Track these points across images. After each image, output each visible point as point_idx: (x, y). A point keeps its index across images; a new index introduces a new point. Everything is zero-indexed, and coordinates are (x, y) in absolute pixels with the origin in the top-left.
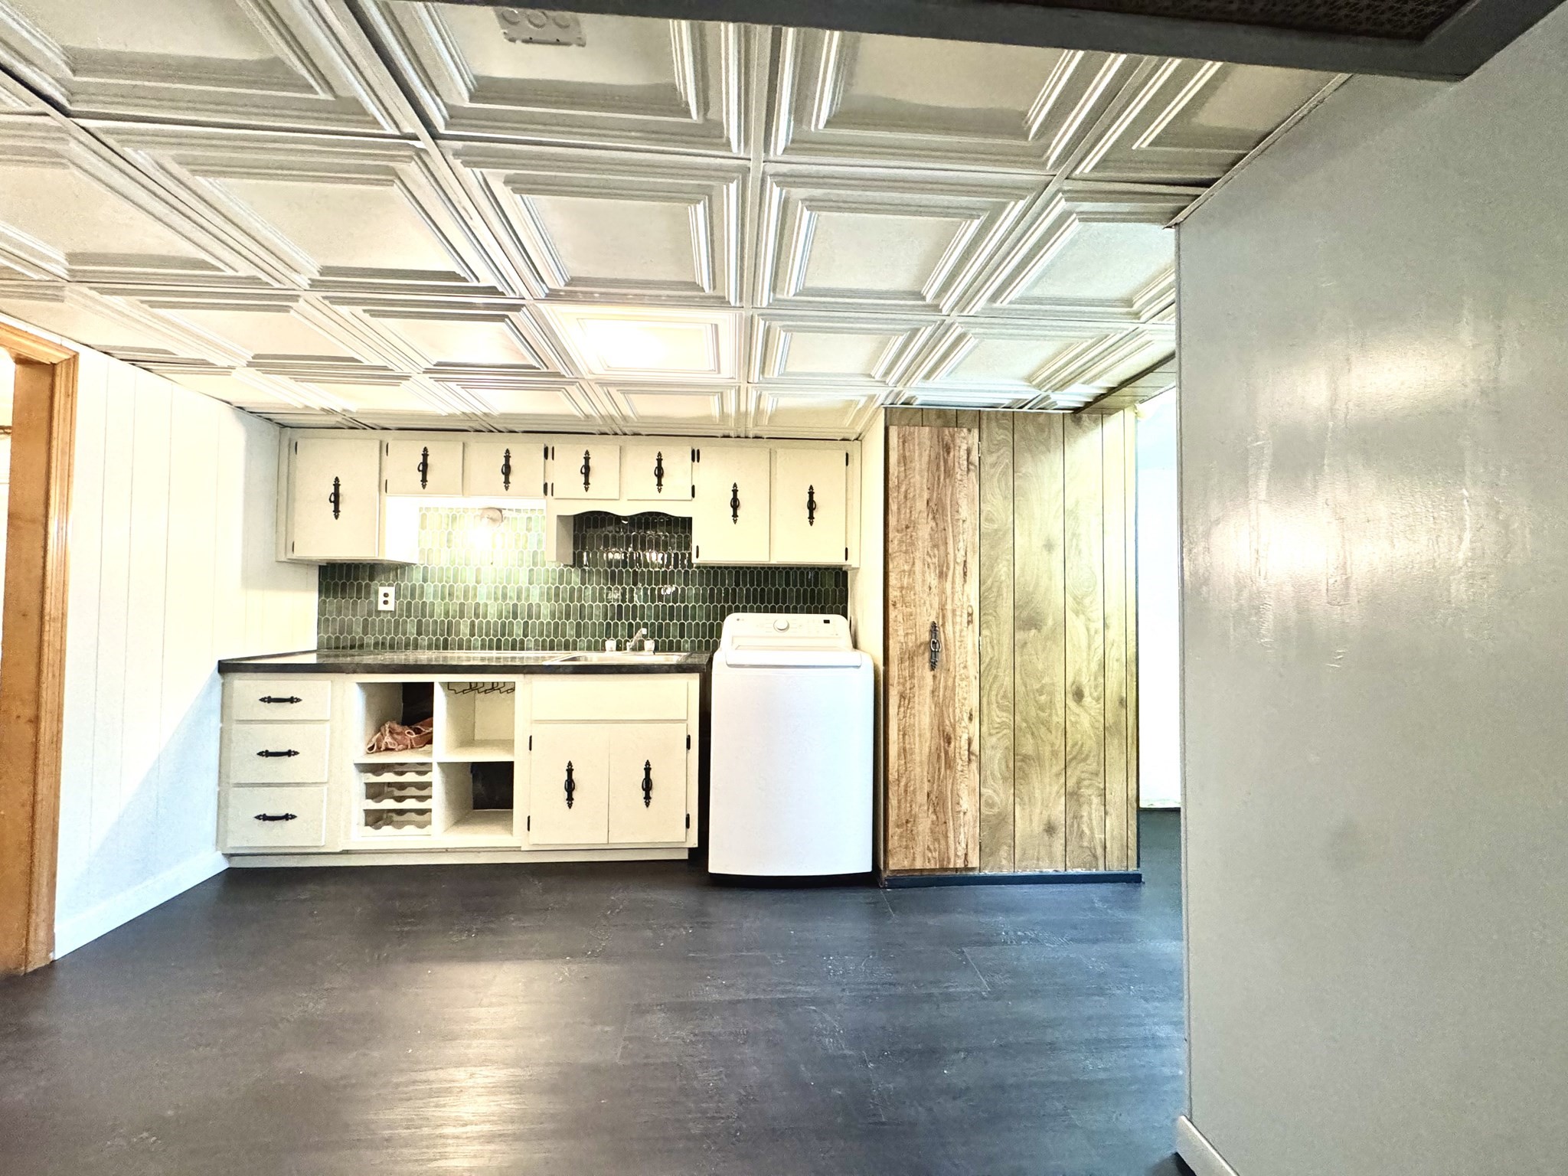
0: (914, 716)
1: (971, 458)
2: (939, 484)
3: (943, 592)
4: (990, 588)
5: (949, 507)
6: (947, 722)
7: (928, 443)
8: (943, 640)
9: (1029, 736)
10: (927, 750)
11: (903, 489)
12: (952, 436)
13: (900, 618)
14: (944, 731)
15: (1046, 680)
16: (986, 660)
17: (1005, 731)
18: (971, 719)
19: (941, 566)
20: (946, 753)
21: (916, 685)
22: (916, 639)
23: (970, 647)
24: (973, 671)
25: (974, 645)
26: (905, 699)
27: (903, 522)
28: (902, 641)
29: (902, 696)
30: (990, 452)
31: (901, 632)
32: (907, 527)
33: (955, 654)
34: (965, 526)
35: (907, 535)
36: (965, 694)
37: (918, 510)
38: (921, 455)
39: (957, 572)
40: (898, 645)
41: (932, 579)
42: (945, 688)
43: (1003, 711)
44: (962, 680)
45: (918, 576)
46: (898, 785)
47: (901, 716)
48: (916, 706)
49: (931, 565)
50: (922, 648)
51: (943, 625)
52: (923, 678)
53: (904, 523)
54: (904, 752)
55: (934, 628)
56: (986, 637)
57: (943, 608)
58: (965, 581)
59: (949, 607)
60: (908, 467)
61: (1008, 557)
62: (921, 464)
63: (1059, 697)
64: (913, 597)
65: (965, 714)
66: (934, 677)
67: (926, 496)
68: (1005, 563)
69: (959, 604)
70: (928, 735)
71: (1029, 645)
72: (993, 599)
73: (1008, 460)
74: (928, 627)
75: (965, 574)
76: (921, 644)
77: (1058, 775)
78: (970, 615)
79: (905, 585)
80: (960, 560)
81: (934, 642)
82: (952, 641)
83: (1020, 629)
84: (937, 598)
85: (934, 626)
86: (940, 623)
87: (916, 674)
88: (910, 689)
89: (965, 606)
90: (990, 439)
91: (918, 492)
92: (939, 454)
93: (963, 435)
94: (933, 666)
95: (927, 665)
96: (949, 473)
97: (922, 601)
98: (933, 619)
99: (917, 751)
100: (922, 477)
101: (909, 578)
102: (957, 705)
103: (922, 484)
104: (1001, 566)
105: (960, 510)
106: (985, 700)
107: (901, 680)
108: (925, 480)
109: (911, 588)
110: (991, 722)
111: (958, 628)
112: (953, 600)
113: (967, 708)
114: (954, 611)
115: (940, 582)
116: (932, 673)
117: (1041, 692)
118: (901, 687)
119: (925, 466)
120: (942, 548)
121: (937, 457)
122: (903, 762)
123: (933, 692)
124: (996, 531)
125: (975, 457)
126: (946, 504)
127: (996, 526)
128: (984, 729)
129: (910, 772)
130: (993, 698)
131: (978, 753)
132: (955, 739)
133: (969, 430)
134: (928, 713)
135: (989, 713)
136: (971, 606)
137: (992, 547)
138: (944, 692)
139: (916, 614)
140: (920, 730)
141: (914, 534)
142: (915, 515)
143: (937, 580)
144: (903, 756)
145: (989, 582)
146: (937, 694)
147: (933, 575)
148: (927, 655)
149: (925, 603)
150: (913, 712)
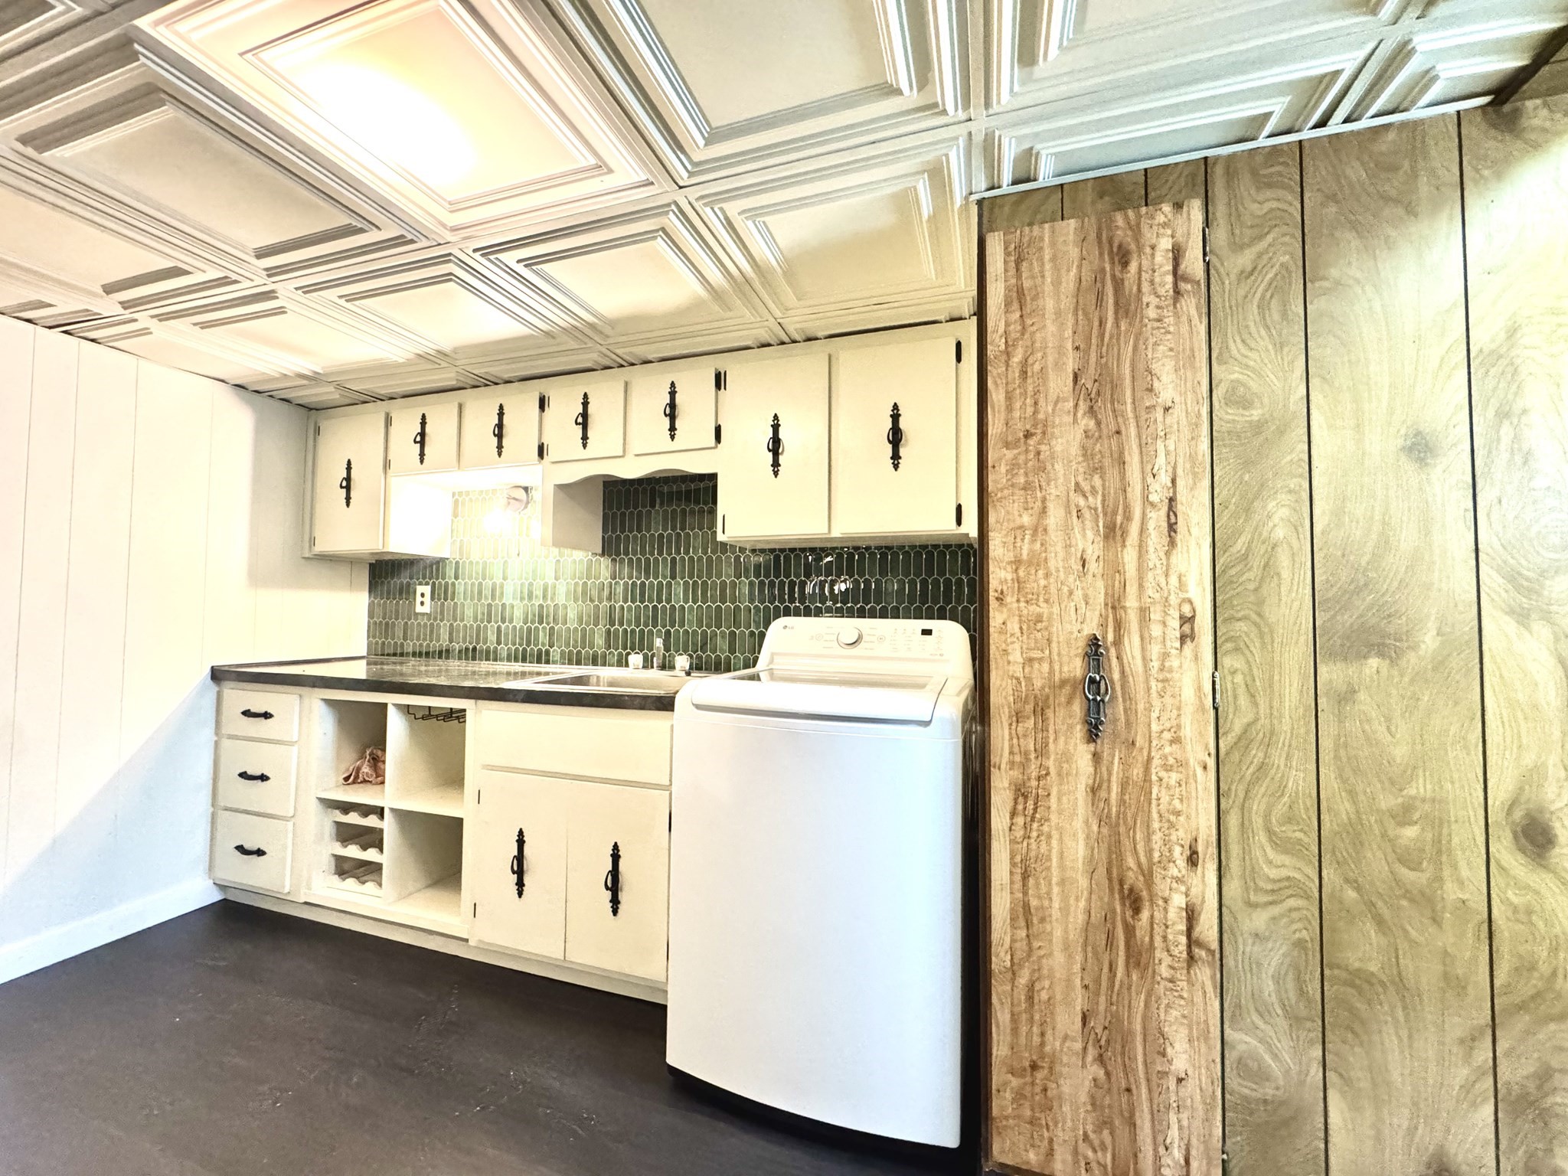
0: (1049, 837)
1: (1182, 267)
2: (1102, 336)
3: (1114, 570)
4: (1245, 557)
5: (1128, 382)
6: (1131, 862)
7: (1074, 252)
8: (1116, 676)
9: (1370, 928)
10: (1081, 918)
11: (1017, 359)
12: (1136, 230)
13: (1014, 626)
14: (1121, 883)
15: (1420, 787)
16: (1235, 725)
17: (1292, 902)
18: (1193, 860)
19: (1110, 513)
20: (1130, 931)
21: (1053, 771)
22: (1051, 671)
23: (1188, 694)
24: (1198, 748)
25: (1199, 688)
26: (1026, 797)
27: (1019, 425)
28: (1019, 674)
29: (1020, 792)
30: (1237, 247)
31: (1016, 656)
32: (1028, 435)
33: (1149, 708)
34: (1168, 420)
35: (1027, 451)
36: (1176, 802)
37: (1052, 396)
38: (1057, 283)
39: (1151, 525)
40: (1010, 685)
41: (1088, 541)
42: (1124, 785)
43: (1286, 852)
44: (1168, 769)
45: (1055, 537)
46: (1013, 980)
47: (1019, 833)
48: (1054, 817)
49: (1087, 514)
50: (1067, 690)
51: (1118, 642)
52: (1066, 757)
53: (1019, 428)
54: (1024, 913)
55: (1094, 650)
56: (1234, 673)
57: (1115, 604)
58: (1172, 543)
59: (1131, 602)
60: (1027, 310)
61: (1293, 483)
62: (1058, 301)
63: (1466, 835)
64: (1043, 582)
65: (1177, 850)
66: (1096, 757)
67: (1071, 364)
68: (1283, 497)
69: (1157, 596)
70: (1083, 882)
71: (1362, 696)
72: (1251, 586)
73: (1286, 256)
74: (1080, 646)
75: (1172, 528)
76: (1063, 683)
77: (1469, 1042)
78: (1187, 620)
79: (1025, 557)
80: (1158, 493)
81: (1092, 681)
82: (1141, 678)
83: (1332, 655)
84: (1100, 584)
85: (1094, 643)
86: (1110, 637)
87: (1051, 746)
88: (1039, 779)
89: (1174, 600)
90: (1235, 216)
91: (1050, 359)
92: (1103, 270)
93: (1160, 218)
94: (1093, 732)
95: (1079, 731)
96: (1127, 307)
97: (1065, 589)
98: (1091, 628)
99: (1055, 913)
100: (1061, 327)
101: (1033, 541)
102: (1156, 825)
103: (1062, 339)
104: (1271, 505)
105: (1156, 384)
106: (1232, 821)
107: (1017, 758)
108: (1069, 333)
109: (1037, 562)
110: (1251, 875)
111: (1155, 650)
112: (1141, 586)
113: (1182, 835)
114: (1144, 613)
115: (1106, 548)
116: (1092, 746)
117: (1404, 815)
118: (1016, 773)
119: (1067, 303)
120: (1112, 474)
121: (1099, 277)
122: (1023, 933)
123: (1094, 790)
124: (1258, 427)
125: (1193, 261)
126: (1121, 378)
127: (1256, 414)
128: (1232, 888)
129: (1040, 958)
130: (1258, 822)
131: (1215, 946)
132: (1151, 901)
133: (1178, 206)
134: (1081, 836)
135: (1246, 851)
136: (1190, 602)
137: (1247, 464)
138: (1123, 792)
139: (1050, 619)
140: (1062, 867)
141: (1043, 448)
142: (1045, 408)
143: (1100, 543)
144: (1023, 924)
145: (1240, 545)
146: (1103, 794)
147: (1090, 534)
148: (1078, 708)
149: (1071, 593)
150: (1045, 828)
